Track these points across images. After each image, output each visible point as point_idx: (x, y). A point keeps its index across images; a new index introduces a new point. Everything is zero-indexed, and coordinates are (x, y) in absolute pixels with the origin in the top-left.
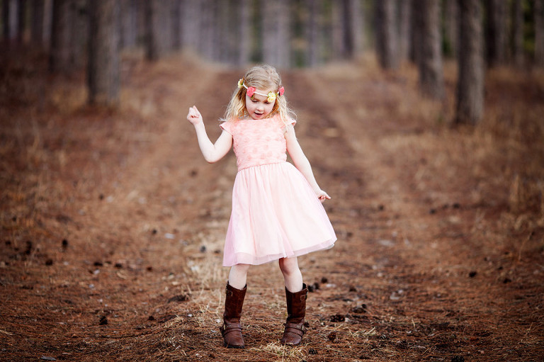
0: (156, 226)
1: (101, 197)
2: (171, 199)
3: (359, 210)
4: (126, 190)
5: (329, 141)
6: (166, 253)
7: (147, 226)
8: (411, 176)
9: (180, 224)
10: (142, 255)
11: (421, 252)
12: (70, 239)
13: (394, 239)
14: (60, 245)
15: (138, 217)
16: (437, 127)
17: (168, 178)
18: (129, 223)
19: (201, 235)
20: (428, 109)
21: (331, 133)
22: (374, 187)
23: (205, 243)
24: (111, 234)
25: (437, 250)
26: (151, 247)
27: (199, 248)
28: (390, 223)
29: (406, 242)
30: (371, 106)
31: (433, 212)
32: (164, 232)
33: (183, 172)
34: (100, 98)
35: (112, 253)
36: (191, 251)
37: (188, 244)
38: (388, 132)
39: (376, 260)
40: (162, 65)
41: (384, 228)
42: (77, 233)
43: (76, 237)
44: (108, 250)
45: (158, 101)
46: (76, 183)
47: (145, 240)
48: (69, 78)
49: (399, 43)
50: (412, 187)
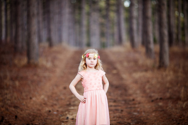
0: (50, 109)
1: (31, 98)
2: (57, 98)
3: (125, 101)
4: (40, 95)
5: (114, 75)
6: (54, 120)
7: (47, 109)
8: (144, 87)
9: (59, 108)
10: (45, 121)
11: (149, 117)
12: (18, 115)
13: (138, 112)
14: (14, 118)
15: (44, 105)
16: (152, 69)
17: (56, 90)
18: (40, 108)
19: (67, 112)
20: (149, 62)
21: (115, 72)
22: (131, 92)
23: (68, 116)
24: (34, 113)
25: (154, 116)
26: (48, 118)
27: (66, 118)
28: (137, 106)
29: (143, 113)
30: (129, 61)
31: (153, 101)
32: (54, 111)
33: (61, 88)
34: (32, 61)
35: (34, 120)
36: (63, 119)
37: (62, 116)
38: (135, 71)
39: (132, 121)
40: (55, 48)
41: (135, 108)
42: (21, 112)
43: (21, 114)
44: (32, 119)
45: (53, 61)
46: (21, 93)
47: (46, 114)
48: (21, 54)
49: (138, 39)
50: (144, 91)
